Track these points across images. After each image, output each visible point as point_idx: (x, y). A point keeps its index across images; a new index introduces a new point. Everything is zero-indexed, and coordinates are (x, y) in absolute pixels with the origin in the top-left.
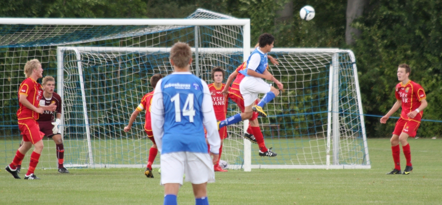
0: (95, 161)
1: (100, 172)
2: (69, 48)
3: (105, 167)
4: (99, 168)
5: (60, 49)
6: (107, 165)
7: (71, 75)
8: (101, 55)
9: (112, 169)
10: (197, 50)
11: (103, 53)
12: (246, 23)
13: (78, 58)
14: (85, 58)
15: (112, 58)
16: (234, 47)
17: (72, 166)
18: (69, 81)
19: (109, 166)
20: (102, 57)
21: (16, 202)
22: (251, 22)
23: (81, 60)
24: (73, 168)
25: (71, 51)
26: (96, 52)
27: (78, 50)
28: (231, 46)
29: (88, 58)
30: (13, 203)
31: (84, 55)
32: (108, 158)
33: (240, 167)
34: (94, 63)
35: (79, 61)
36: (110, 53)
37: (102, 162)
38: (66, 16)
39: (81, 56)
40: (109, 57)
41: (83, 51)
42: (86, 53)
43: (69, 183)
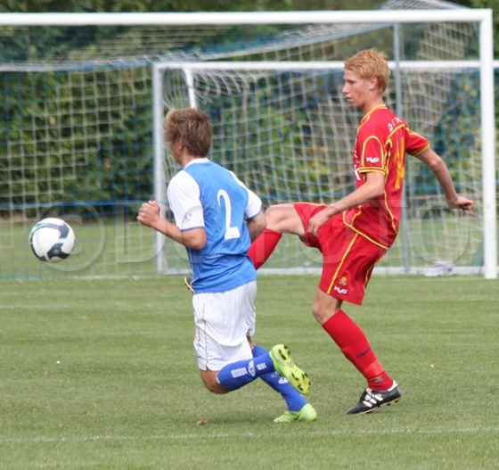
5: (157, 67)
10: (398, 65)
12: (484, 17)
13: (189, 80)
14: (201, 84)
15: (248, 83)
16: (461, 59)
20: (230, 82)
22: (494, 15)
28: (456, 58)
29: (207, 83)
31: (200, 78)
33: (476, 269)
34: (216, 94)
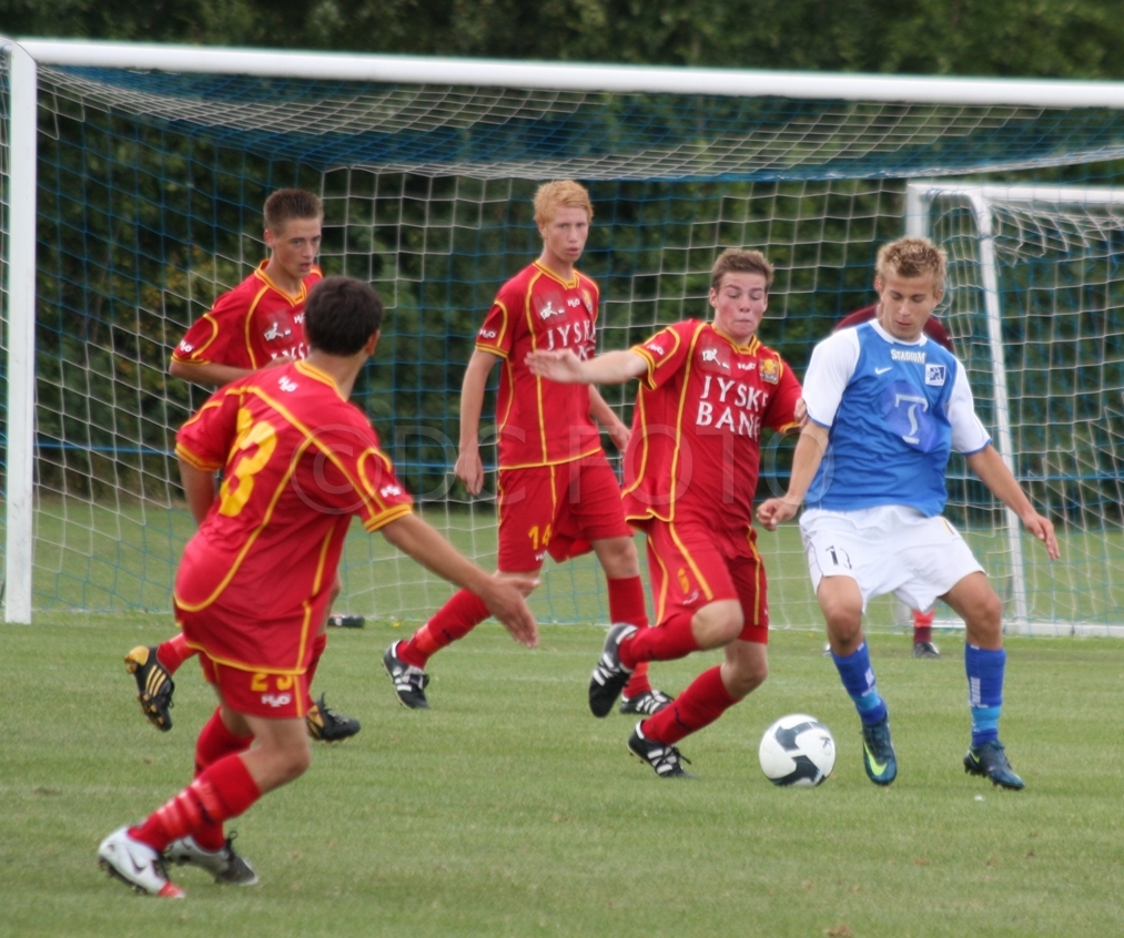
0: (1033, 607)
1: (1049, 650)
2: (949, 189)
3: (1073, 632)
4: (1050, 636)
5: (920, 190)
6: (1078, 627)
7: (952, 288)
8: (1069, 217)
9: (1097, 642)
11: (1077, 209)
13: (985, 224)
14: (1007, 229)
15: (1106, 232)
17: (950, 626)
18: (946, 313)
19: (1087, 629)
20: (1068, 226)
21: (719, 751)
23: (993, 233)
24: (951, 634)
25: (956, 200)
26: (1050, 207)
27: (982, 197)
29: (1021, 227)
30: (707, 750)
31: (1005, 215)
32: (1084, 602)
34: (1039, 249)
35: (988, 237)
36: (1100, 210)
37: (1063, 614)
38: (961, 68)
39: (995, 221)
40: (1099, 228)
41: (1002, 202)
42: (1012, 208)
43: (922, 688)
